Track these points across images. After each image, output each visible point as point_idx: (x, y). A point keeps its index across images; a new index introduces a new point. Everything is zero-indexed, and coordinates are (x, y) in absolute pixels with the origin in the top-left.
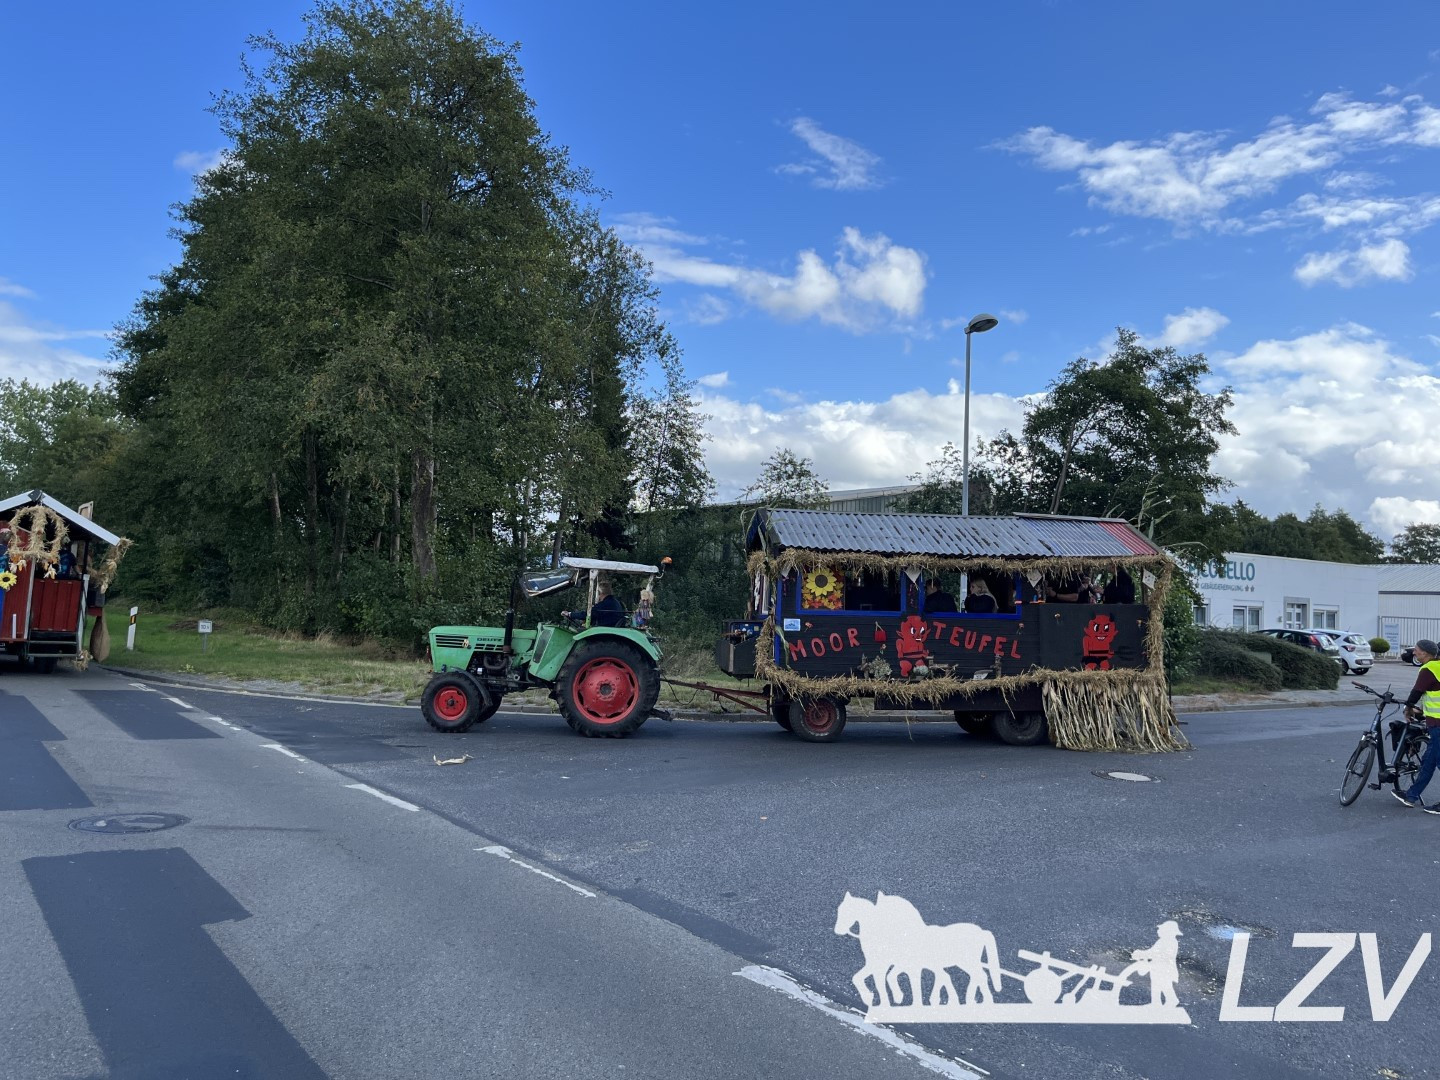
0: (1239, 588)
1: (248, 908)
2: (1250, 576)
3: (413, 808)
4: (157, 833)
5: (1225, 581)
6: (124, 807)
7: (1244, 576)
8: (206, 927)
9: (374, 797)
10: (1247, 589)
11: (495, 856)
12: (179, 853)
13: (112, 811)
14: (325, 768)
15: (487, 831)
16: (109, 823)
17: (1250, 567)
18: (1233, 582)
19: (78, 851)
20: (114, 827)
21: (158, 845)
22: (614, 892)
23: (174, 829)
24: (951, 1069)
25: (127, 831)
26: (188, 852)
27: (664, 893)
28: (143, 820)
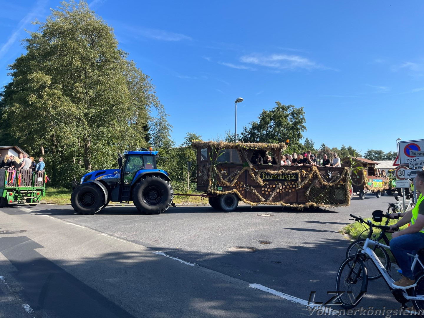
1: (44, 246)
3: (84, 227)
4: (19, 233)
6: (9, 229)
8: (35, 249)
9: (73, 225)
11: (103, 235)
12: (25, 238)
13: (7, 230)
14: (60, 220)
15: (102, 231)
16: (7, 232)
19: (1, 237)
20: (8, 233)
21: (19, 236)
22: (130, 241)
23: (23, 233)
24: (191, 264)
25: (12, 233)
26: (27, 237)
27: (142, 241)
28: (15, 231)
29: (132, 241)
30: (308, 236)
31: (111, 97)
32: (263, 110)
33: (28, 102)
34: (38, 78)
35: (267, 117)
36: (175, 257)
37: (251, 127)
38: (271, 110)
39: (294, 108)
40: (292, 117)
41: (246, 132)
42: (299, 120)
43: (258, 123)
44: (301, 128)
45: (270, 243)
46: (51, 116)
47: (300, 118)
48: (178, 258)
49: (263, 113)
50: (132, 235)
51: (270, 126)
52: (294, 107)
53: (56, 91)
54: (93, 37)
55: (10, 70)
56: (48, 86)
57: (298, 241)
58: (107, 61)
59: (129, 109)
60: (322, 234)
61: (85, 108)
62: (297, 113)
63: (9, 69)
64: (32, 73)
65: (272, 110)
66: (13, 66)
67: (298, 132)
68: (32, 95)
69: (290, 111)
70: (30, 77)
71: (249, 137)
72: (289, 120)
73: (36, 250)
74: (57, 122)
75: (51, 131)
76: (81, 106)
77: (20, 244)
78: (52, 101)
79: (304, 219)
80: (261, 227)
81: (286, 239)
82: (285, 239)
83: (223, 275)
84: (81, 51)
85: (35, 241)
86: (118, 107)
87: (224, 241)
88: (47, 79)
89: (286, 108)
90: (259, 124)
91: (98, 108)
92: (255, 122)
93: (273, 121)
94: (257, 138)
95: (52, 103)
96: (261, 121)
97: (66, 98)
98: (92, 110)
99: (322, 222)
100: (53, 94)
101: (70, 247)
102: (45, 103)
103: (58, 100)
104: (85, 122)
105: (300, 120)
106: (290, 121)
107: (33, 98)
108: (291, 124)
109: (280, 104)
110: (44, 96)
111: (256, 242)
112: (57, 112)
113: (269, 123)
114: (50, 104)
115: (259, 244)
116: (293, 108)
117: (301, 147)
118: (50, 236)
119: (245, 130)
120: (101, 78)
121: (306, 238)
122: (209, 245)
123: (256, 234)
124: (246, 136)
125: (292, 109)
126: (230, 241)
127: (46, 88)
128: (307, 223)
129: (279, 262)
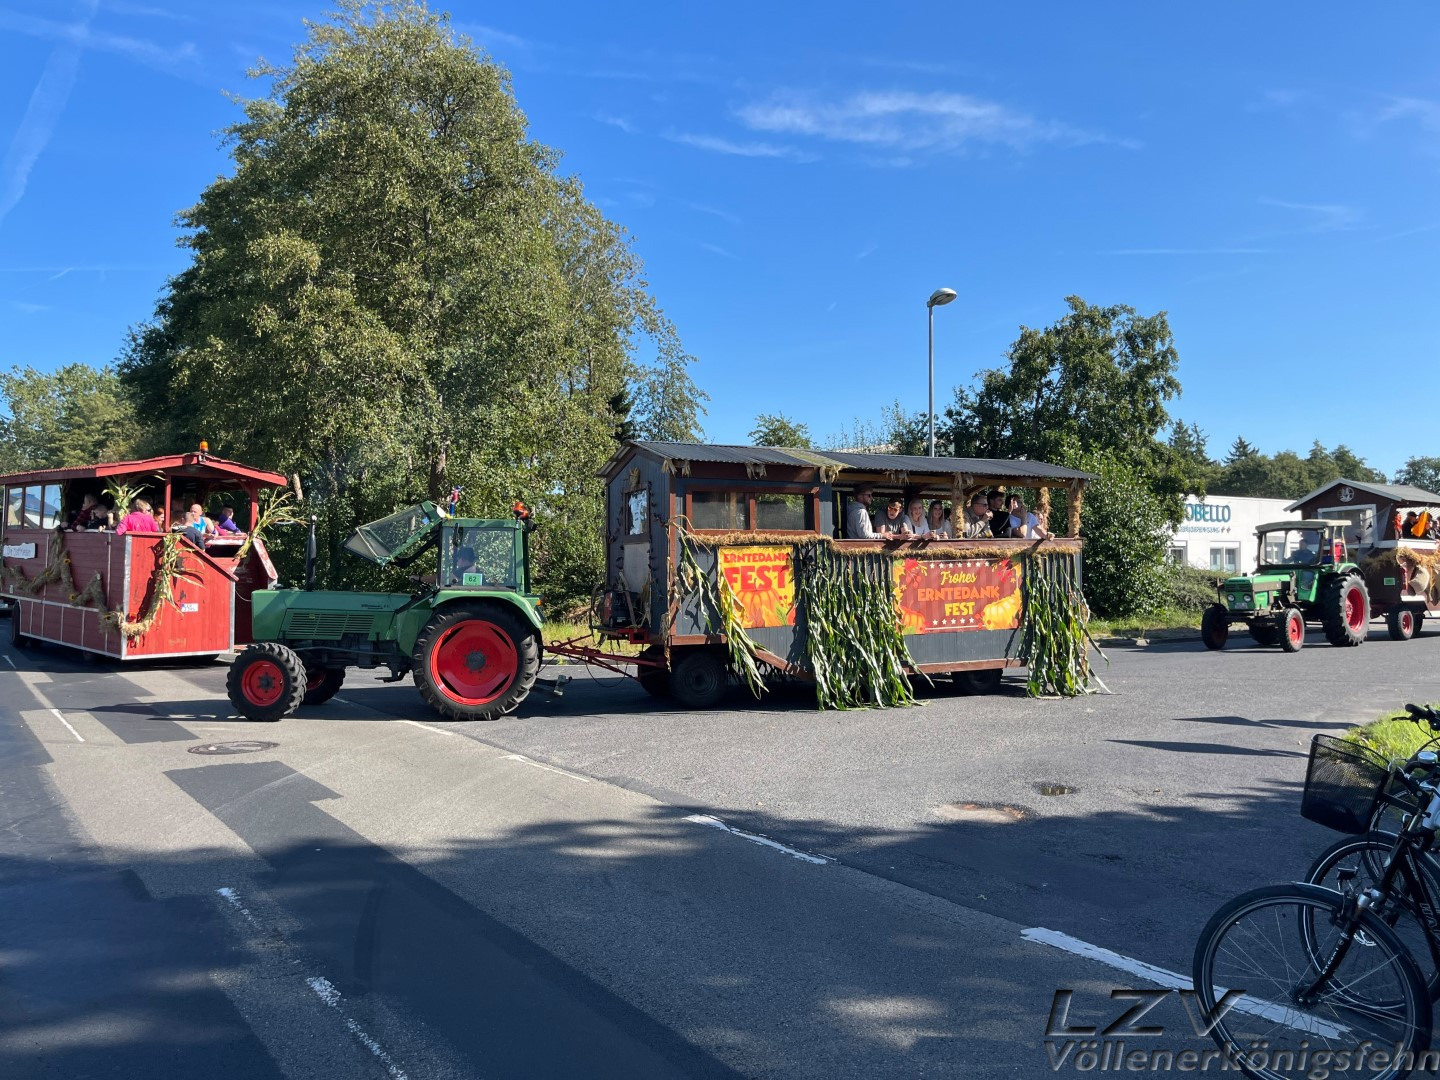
0: (1215, 530)
1: (341, 793)
2: (1226, 517)
3: (449, 733)
4: (258, 753)
5: (1202, 524)
6: (224, 738)
7: (1220, 517)
8: (313, 802)
9: (416, 727)
10: (1223, 530)
11: (515, 760)
12: (276, 769)
13: (217, 741)
15: (508, 746)
16: (218, 748)
17: (1226, 510)
18: (1210, 524)
19: (202, 765)
20: (222, 751)
21: (260, 760)
22: (603, 779)
23: (271, 749)
24: (812, 859)
25: (234, 752)
26: (285, 763)
27: (640, 778)
28: (244, 745)
29: (611, 781)
30: (1206, 767)
31: (508, 304)
32: (1022, 328)
33: (253, 332)
34: (278, 253)
35: (1036, 350)
36: (757, 835)
37: (980, 388)
38: (1051, 327)
39: (1136, 314)
40: (1127, 350)
41: (965, 407)
42: (1154, 359)
43: (1007, 373)
44: (1163, 388)
45: (1073, 790)
46: (323, 373)
47: (1156, 352)
48: (768, 838)
49: (1024, 338)
50: (606, 761)
51: (1049, 383)
52: (1132, 313)
53: (337, 292)
54: (445, 105)
55: (187, 228)
56: (312, 278)
57: (1172, 785)
58: (493, 183)
59: (568, 342)
60: (1260, 764)
61: (429, 346)
62: (1143, 336)
63: (183, 226)
64: (261, 236)
65: (1055, 328)
66: (192, 215)
67: (1152, 404)
68: (264, 308)
69: (1120, 327)
70: (254, 248)
71: (975, 424)
72: (1117, 360)
73: (321, 804)
74: (344, 394)
75: (326, 422)
76: (417, 339)
77: (267, 787)
78: (326, 326)
79: (1184, 708)
80: (1037, 737)
81: (1129, 778)
82: (1126, 777)
83: (927, 896)
84: (413, 156)
85: (310, 777)
86: (533, 338)
87: (914, 782)
88: (309, 254)
89: (1104, 316)
90: (1009, 376)
91: (471, 342)
92: (994, 370)
93: (1058, 366)
94: (1004, 426)
95: (327, 331)
96: (1014, 367)
97: (368, 315)
98: (451, 350)
99: (1255, 720)
100: (330, 304)
101: (421, 798)
102: (303, 334)
103: (346, 323)
104: (430, 389)
105: (1160, 359)
106: (1120, 364)
107: (268, 318)
108: (1124, 373)
109: (1082, 304)
110: (302, 312)
111: (1024, 787)
112: (343, 360)
113: (1044, 373)
114: (320, 335)
115: (1034, 795)
116: (1131, 316)
117: (1162, 453)
118: (352, 761)
119: (962, 398)
120: (477, 242)
121: (1200, 776)
122: (865, 797)
123: (1021, 760)
124: (964, 422)
125: (1127, 322)
126: (932, 784)
127: (304, 282)
128: (1199, 723)
129: (1113, 858)
